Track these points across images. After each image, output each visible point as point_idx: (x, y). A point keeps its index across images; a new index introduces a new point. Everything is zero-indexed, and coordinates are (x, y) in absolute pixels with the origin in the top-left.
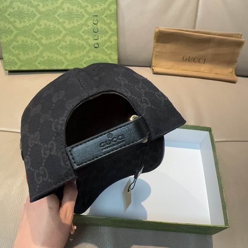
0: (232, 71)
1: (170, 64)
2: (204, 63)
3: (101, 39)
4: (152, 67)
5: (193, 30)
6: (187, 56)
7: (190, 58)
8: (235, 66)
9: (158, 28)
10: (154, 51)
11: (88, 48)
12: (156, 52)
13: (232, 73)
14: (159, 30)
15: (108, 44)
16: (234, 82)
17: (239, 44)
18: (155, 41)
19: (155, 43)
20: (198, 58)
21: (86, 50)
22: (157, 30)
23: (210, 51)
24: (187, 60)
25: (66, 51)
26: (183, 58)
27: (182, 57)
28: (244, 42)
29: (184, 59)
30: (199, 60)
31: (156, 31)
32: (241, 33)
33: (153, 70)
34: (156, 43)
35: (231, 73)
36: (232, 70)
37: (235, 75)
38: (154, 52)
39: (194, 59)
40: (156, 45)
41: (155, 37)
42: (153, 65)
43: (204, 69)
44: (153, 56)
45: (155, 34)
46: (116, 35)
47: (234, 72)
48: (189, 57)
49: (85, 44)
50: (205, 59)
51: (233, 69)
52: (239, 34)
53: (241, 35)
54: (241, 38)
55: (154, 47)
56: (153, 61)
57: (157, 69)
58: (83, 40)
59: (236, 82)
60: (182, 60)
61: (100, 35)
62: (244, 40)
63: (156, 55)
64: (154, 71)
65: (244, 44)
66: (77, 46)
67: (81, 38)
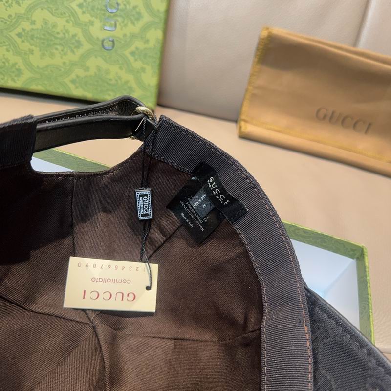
1: (284, 121)
3: (121, 29)
5: (352, 49)
10: (250, 83)
11: (86, 46)
14: (270, 33)
15: (139, 44)
18: (256, 60)
21: (81, 51)
22: (265, 34)
25: (31, 45)
26: (318, 112)
31: (262, 37)
33: (240, 127)
41: (258, 49)
46: (161, 25)
48: (333, 113)
49: (81, 36)
50: (370, 124)
55: (252, 75)
57: (249, 128)
58: (77, 23)
61: (120, 19)
63: (254, 95)
66: (59, 36)
67: (72, 18)
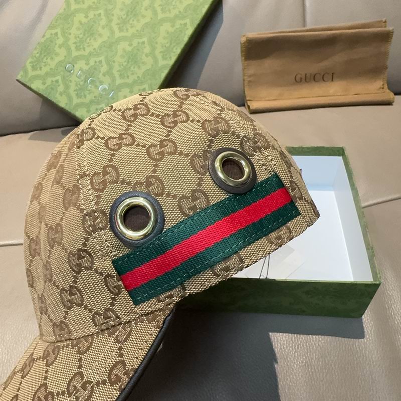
0: (383, 85)
2: (332, 81)
4: (247, 103)
6: (301, 74)
7: (307, 75)
8: (386, 75)
9: (244, 36)
12: (250, 76)
13: (383, 88)
16: (389, 103)
17: (385, 37)
19: (243, 62)
20: (320, 74)
23: (338, 58)
24: (303, 80)
27: (294, 77)
28: (393, 32)
29: (297, 80)
30: (323, 76)
32: (384, 20)
34: (246, 62)
35: (381, 89)
36: (382, 83)
37: (388, 90)
38: (246, 77)
39: (314, 77)
40: (246, 65)
42: (247, 99)
43: (335, 90)
44: (246, 84)
45: (241, 47)
47: (386, 86)
51: (383, 81)
52: (381, 21)
53: (385, 22)
54: (385, 27)
56: (246, 92)
59: (393, 102)
60: (295, 82)
62: (391, 29)
64: (251, 108)
65: (392, 35)
